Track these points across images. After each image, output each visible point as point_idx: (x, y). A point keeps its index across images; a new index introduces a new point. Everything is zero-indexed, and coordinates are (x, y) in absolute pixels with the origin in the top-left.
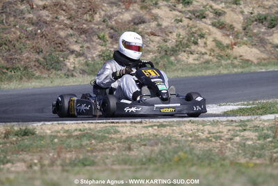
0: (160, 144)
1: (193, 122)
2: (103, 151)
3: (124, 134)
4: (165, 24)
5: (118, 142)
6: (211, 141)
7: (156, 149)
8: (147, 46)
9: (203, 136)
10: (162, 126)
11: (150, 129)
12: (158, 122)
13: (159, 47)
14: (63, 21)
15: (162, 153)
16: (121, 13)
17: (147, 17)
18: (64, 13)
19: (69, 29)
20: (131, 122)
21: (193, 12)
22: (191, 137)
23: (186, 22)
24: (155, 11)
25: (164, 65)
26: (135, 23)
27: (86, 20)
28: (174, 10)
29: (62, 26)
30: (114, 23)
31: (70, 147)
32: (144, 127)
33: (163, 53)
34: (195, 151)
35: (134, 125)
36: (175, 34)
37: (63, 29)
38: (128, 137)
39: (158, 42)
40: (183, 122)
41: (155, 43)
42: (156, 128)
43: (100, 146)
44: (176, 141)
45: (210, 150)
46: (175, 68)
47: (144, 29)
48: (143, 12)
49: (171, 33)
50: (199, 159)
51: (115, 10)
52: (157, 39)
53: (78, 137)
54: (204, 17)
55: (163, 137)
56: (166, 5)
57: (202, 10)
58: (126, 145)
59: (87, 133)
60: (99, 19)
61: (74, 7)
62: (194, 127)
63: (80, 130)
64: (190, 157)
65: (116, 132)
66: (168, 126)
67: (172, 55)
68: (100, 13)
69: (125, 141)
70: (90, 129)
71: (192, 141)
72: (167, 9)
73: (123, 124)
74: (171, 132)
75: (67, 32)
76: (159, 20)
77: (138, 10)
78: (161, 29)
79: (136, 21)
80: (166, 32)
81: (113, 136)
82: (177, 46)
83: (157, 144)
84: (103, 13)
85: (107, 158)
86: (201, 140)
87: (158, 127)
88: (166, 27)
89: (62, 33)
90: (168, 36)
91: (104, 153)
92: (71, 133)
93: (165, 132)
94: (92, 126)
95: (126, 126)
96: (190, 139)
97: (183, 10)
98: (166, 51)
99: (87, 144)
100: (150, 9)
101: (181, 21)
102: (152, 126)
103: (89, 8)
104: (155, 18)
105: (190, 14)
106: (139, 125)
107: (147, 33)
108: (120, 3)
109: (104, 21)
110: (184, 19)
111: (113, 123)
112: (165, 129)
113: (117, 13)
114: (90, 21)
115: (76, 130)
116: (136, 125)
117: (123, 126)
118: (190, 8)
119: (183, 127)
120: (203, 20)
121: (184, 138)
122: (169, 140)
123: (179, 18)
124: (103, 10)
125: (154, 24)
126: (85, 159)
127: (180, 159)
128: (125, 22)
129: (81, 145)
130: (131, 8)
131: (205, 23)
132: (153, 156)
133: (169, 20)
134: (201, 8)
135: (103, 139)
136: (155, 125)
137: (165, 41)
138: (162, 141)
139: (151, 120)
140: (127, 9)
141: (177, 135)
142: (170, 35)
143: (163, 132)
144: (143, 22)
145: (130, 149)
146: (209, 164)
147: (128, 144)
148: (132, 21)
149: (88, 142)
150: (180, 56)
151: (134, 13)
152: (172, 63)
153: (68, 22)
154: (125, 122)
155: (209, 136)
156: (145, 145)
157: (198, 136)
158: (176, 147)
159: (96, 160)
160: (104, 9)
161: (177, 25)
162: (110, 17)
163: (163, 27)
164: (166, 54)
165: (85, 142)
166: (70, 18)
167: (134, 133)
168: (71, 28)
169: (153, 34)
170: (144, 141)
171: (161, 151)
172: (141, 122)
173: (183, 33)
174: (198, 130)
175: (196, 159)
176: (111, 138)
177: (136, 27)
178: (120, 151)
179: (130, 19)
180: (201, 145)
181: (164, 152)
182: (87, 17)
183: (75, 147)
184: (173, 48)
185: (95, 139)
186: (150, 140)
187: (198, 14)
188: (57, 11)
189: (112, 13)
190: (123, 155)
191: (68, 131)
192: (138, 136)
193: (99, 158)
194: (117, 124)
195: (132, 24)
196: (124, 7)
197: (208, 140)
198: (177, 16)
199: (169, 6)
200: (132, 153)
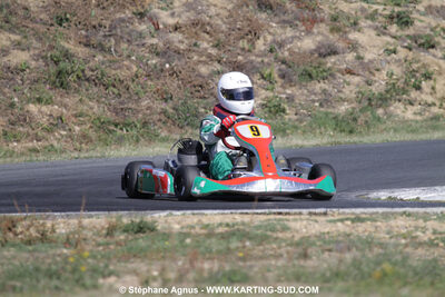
0: (354, 249)
1: (409, 215)
2: (261, 258)
3: (297, 231)
4: (368, 56)
5: (288, 245)
6: (437, 245)
7: (348, 257)
8: (339, 91)
9: (424, 237)
10: (358, 219)
11: (339, 224)
12: (353, 214)
13: (359, 92)
14: (206, 49)
15: (356, 264)
16: (299, 38)
17: (341, 45)
18: (207, 36)
19: (216, 64)
20: (310, 214)
21: (414, 38)
22: (405, 238)
23: (402, 53)
24: (353, 36)
25: (366, 122)
26: (320, 55)
27: (243, 49)
28: (384, 34)
29: (204, 58)
30: (286, 54)
31: (211, 252)
32: (330, 221)
33: (366, 103)
34: (410, 262)
35: (314, 217)
36: (384, 72)
37: (205, 63)
38: (303, 238)
39: (358, 85)
40: (393, 214)
41: (352, 87)
42: (349, 223)
43: (258, 251)
44: (381, 245)
45: (435, 260)
46: (384, 127)
47: (334, 63)
48: (333, 38)
49: (378, 70)
50: (416, 274)
51: (289, 32)
52: (356, 79)
53: (223, 236)
54: (433, 47)
55: (359, 238)
56: (370, 27)
57: (429, 35)
58: (300, 250)
59: (238, 230)
60: (263, 48)
61: (224, 27)
62: (410, 222)
63: (227, 225)
64: (402, 271)
65: (285, 229)
66: (369, 220)
67: (380, 106)
68: (265, 37)
69: (297, 244)
70: (243, 224)
71: (406, 245)
72: (373, 33)
73: (297, 217)
74: (372, 230)
75: (211, 68)
76: (360, 50)
77: (326, 33)
78: (361, 64)
79: (323, 50)
80: (370, 69)
81: (280, 235)
82: (387, 92)
83: (349, 249)
84: (269, 38)
85: (269, 271)
86: (421, 244)
87: (353, 221)
88: (371, 61)
89: (204, 70)
90: (374, 75)
91: (265, 262)
92: (213, 229)
93: (363, 229)
94: (247, 219)
95: (301, 220)
96: (403, 241)
97: (399, 34)
98: (370, 99)
99: (238, 248)
100: (346, 32)
101: (395, 52)
102: (342, 221)
103: (247, 29)
104: (354, 46)
105: (409, 41)
106: (323, 219)
107: (340, 71)
108: (298, 22)
109: (271, 51)
110: (399, 48)
111: (280, 213)
112: (364, 225)
113: (293, 38)
114: (249, 51)
115: (220, 225)
116: (318, 218)
117: (295, 220)
118: (410, 31)
119: (392, 223)
120: (431, 50)
121: (393, 240)
122: (369, 243)
123: (392, 48)
124: (270, 33)
125: (350, 56)
126: (234, 272)
127: (385, 275)
128: (305, 53)
129: (229, 249)
130: (315, 30)
131: (434, 56)
132: (343, 268)
133: (375, 51)
134: (428, 31)
135: (263, 239)
136: (347, 219)
137: (369, 83)
138: (359, 244)
139: (341, 210)
140: (309, 32)
141: (383, 236)
142: (377, 74)
143: (360, 229)
144: (334, 53)
145: (305, 256)
146: (432, 284)
147: (303, 248)
148: (315, 50)
149: (240, 245)
150: (392, 108)
151: (319, 38)
152: (379, 119)
153: (214, 52)
154: (300, 214)
155: (433, 237)
156: (330, 250)
157: (416, 237)
158: (380, 254)
159: (252, 274)
160: (271, 31)
161: (389, 58)
162: (281, 45)
163: (366, 61)
164: (370, 104)
165: (234, 244)
166: (216, 46)
167: (313, 231)
168: (219, 62)
169: (350, 72)
170: (329, 243)
171: (355, 260)
172: (325, 214)
173: (397, 71)
174: (417, 228)
175: (411, 274)
176: (277, 238)
177: (323, 60)
178: (290, 259)
179: (313, 47)
180: (420, 251)
181: (361, 263)
182: (244, 44)
183: (219, 252)
184: (381, 94)
185: (250, 239)
186: (337, 242)
187: (423, 41)
188: (196, 33)
189: (283, 37)
190: (294, 265)
191: (208, 225)
192: (320, 236)
193: (256, 269)
194: (287, 217)
195: (316, 55)
196: (303, 28)
197: (431, 244)
198: (388, 43)
199: (376, 28)
200: (309, 263)
